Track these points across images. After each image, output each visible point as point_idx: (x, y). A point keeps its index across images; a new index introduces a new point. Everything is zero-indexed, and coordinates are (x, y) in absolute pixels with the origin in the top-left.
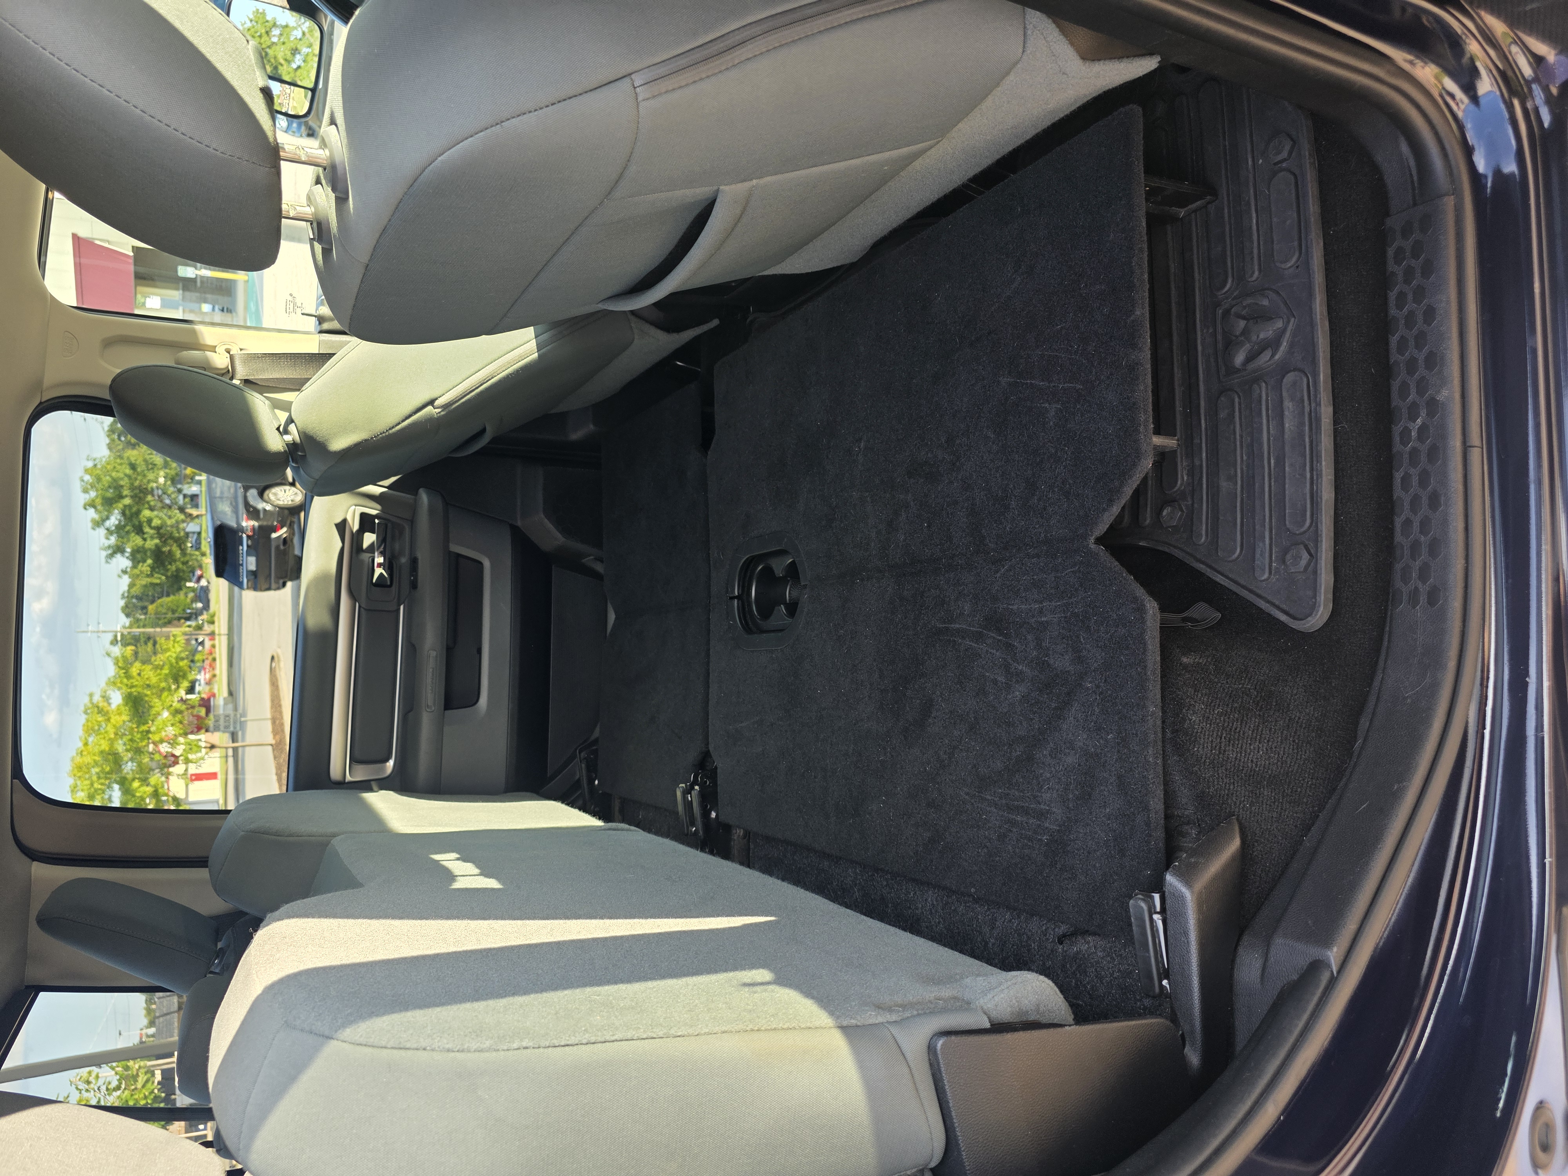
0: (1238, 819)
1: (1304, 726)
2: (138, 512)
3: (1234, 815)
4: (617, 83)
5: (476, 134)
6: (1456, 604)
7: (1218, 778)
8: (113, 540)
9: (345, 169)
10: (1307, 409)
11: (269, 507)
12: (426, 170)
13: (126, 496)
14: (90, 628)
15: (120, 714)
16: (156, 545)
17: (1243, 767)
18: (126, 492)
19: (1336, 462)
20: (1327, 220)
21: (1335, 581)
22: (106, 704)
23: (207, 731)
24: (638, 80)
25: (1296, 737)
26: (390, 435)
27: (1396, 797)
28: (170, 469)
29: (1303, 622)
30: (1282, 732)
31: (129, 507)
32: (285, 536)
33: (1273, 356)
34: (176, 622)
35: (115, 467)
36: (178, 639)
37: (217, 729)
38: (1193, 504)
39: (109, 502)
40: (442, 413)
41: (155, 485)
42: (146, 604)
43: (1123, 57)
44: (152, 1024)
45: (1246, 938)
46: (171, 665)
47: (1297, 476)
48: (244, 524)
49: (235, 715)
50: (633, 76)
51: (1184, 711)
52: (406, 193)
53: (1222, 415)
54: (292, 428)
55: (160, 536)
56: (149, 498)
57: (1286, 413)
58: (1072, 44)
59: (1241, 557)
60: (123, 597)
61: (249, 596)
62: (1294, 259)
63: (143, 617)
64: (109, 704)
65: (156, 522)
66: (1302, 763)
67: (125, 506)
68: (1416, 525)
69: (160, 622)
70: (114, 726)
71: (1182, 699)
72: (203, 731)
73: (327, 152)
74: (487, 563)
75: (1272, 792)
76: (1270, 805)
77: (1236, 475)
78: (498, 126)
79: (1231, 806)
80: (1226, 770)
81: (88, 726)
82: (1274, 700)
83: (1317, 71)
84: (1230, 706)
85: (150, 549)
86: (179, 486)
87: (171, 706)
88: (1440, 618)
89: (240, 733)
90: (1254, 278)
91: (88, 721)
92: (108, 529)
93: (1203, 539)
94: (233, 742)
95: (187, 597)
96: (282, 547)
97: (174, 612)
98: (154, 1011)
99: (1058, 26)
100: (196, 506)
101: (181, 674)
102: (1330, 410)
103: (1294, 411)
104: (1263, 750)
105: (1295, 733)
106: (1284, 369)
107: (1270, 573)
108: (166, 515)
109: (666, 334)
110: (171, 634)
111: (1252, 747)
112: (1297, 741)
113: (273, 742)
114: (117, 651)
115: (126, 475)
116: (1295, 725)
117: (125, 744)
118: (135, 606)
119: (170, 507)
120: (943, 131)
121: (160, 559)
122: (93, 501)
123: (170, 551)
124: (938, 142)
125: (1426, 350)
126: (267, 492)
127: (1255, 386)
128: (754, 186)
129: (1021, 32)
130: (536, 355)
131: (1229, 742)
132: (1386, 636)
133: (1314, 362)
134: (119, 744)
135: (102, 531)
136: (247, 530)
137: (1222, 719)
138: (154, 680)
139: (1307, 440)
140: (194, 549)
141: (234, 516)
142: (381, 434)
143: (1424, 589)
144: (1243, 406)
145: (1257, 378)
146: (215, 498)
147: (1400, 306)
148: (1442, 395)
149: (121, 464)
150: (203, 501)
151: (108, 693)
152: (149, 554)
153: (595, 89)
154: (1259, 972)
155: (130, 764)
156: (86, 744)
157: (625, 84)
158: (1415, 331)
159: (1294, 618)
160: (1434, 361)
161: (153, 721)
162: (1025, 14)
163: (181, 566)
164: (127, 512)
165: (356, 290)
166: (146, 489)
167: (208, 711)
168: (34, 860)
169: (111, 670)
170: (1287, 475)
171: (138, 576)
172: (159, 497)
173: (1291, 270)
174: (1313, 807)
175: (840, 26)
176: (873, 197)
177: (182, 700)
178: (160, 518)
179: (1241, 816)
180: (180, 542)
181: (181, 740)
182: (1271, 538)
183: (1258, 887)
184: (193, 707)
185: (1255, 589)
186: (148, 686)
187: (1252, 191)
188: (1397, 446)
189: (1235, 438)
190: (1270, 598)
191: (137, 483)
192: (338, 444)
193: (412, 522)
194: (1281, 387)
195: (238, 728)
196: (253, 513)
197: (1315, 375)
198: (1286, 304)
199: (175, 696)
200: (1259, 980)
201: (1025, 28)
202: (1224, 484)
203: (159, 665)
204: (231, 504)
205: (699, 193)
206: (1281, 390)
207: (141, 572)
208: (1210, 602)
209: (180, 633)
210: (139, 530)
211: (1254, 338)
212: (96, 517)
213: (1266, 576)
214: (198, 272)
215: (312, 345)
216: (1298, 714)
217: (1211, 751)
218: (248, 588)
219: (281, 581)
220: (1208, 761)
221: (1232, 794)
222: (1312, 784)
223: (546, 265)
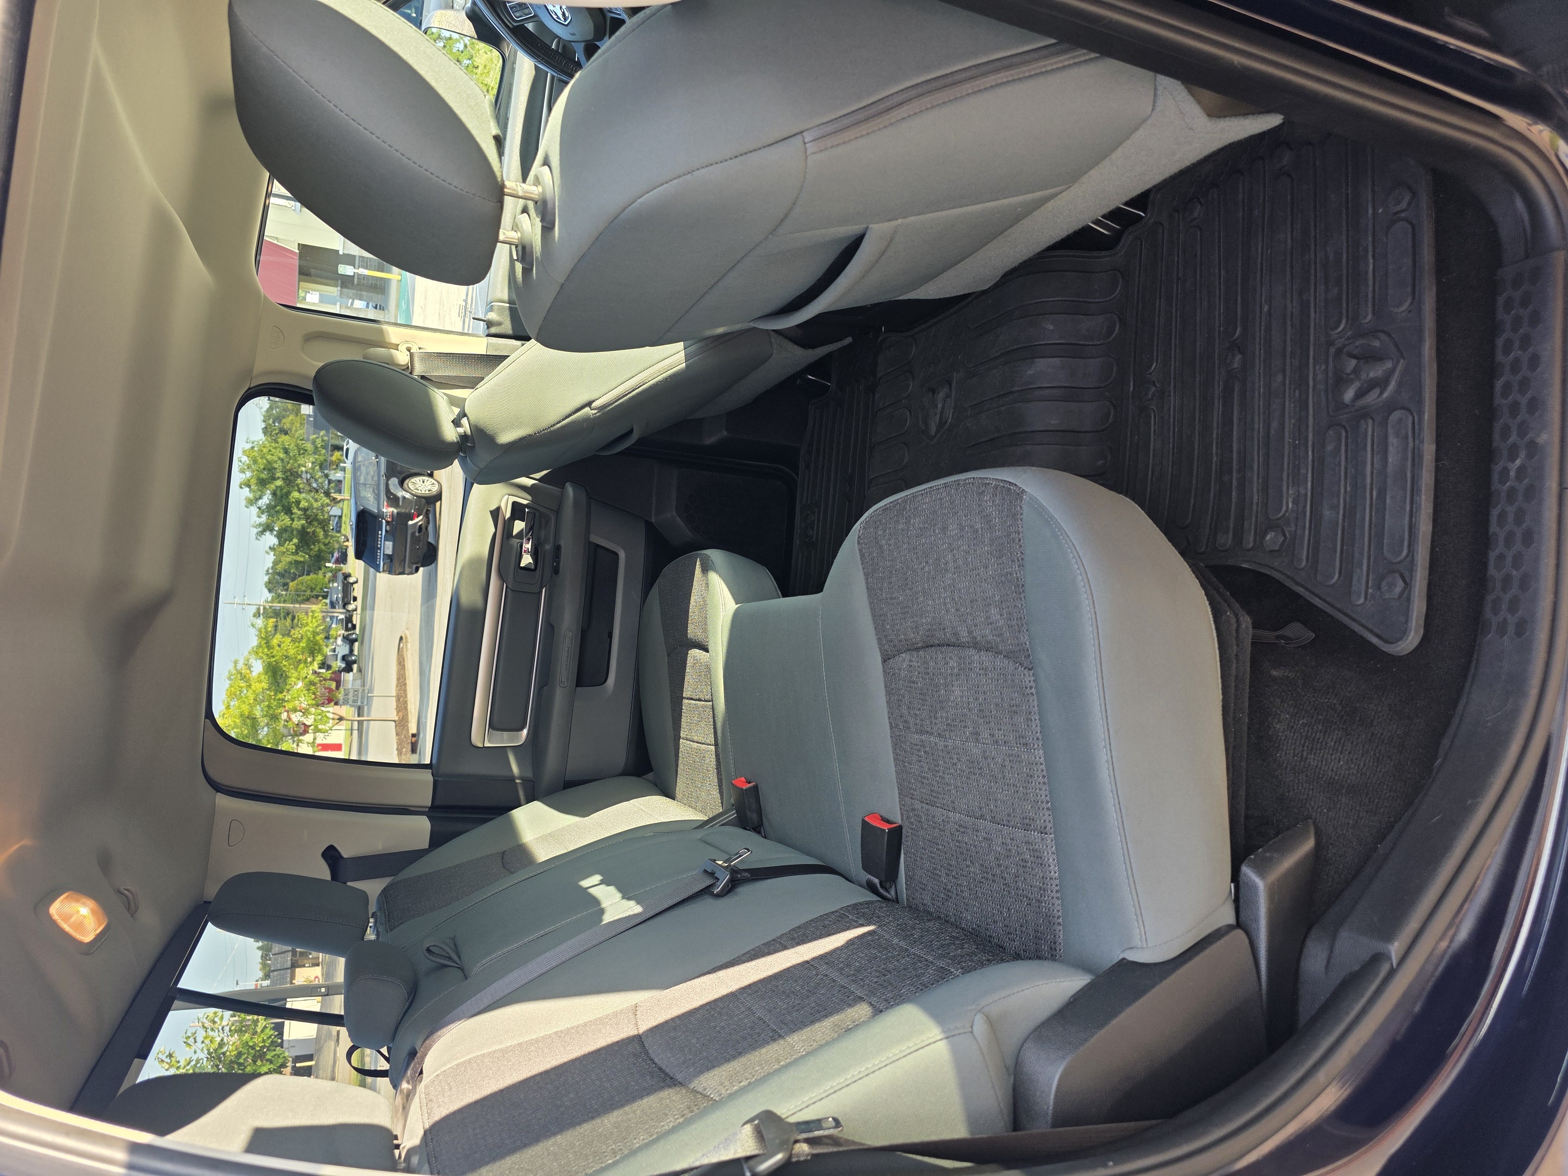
0: (1314, 823)
1: (1386, 741)
2: (288, 494)
3: (1311, 819)
4: (790, 139)
5: (671, 181)
6: (1542, 636)
7: (1298, 783)
8: (264, 518)
9: (554, 204)
10: (1411, 445)
11: (408, 496)
12: (627, 210)
13: (279, 478)
14: (236, 600)
15: (260, 681)
16: (303, 526)
17: (1323, 775)
18: (279, 475)
19: (1436, 497)
20: (1441, 268)
21: (1428, 609)
22: (248, 671)
23: (336, 704)
24: (808, 137)
25: (1377, 751)
26: (551, 432)
27: (1468, 811)
28: (320, 455)
29: (1394, 645)
30: (1364, 746)
31: (281, 488)
32: (420, 523)
33: (1381, 393)
34: (313, 600)
35: (270, 451)
36: (316, 615)
37: (346, 702)
38: (1296, 531)
39: (263, 483)
40: (598, 414)
41: (303, 469)
42: (288, 581)
43: (1248, 114)
44: (266, 976)
45: (1314, 933)
46: (309, 639)
47: (1397, 508)
48: (385, 510)
49: (364, 690)
50: (805, 134)
51: (1270, 719)
52: (606, 228)
53: (1329, 448)
54: (464, 421)
55: (307, 517)
56: (299, 481)
57: (1390, 448)
58: (1199, 102)
59: (1339, 582)
60: (267, 573)
61: (383, 579)
62: (1407, 304)
63: (284, 593)
64: (251, 672)
65: (304, 504)
66: (1381, 776)
67: (277, 487)
68: (1509, 560)
69: (299, 599)
70: (254, 691)
71: (1268, 708)
72: (332, 704)
73: (540, 189)
74: (622, 555)
75: (1349, 800)
76: (1347, 813)
77: (1338, 505)
78: (690, 175)
79: (1308, 810)
80: (1307, 776)
81: (231, 691)
82: (1359, 715)
83: (1432, 133)
84: (1315, 717)
85: (296, 528)
86: (326, 472)
87: (306, 677)
88: (1525, 648)
89: (366, 708)
90: (1368, 320)
91: (231, 686)
92: (259, 508)
93: (1304, 563)
94: (359, 716)
95: (325, 576)
96: (417, 534)
97: (312, 590)
98: (269, 965)
99: (1186, 88)
100: (339, 491)
101: (317, 647)
102: (1433, 447)
103: (1398, 447)
104: (1343, 761)
105: (1377, 747)
106: (1391, 407)
107: (1366, 598)
108: (313, 498)
109: (802, 349)
110: (309, 610)
111: (1333, 757)
112: (1377, 755)
113: (397, 718)
114: (260, 622)
115: (279, 458)
116: (1377, 741)
117: (262, 711)
118: (277, 582)
119: (317, 491)
120: (1074, 177)
121: (305, 539)
122: (249, 480)
123: (314, 532)
124: (1070, 187)
125: (1529, 395)
126: (407, 481)
127: (1363, 422)
128: (899, 225)
129: (1152, 93)
130: (684, 364)
131: (1311, 750)
132: (1474, 664)
133: (1420, 402)
134: (257, 710)
135: (254, 510)
136: (386, 516)
137: (1306, 729)
138: (292, 652)
139: (1409, 474)
140: (335, 531)
141: (376, 502)
142: (543, 430)
143: (1512, 620)
144: (1349, 441)
145: (1365, 414)
146: (359, 484)
147: (1507, 352)
148: (1542, 438)
149: (275, 448)
150: (347, 486)
151: (251, 661)
152: (295, 532)
153: (773, 144)
154: (1325, 962)
155: (266, 729)
156: (228, 707)
157: (798, 140)
158: (1519, 377)
159: (1386, 642)
160: (1535, 405)
161: (288, 690)
162: (1155, 80)
163: (323, 547)
164: (278, 492)
165: (549, 305)
166: (297, 472)
167: (338, 687)
168: (217, 791)
169: (254, 641)
170: (1387, 507)
171: (284, 553)
172: (307, 480)
173: (1403, 314)
174: (1389, 817)
175: (986, 89)
176: (1006, 233)
177: (315, 672)
178: (307, 501)
179: (1318, 820)
180: (324, 524)
181: (313, 710)
182: (1368, 566)
183: (1330, 887)
184: (325, 680)
185: (1351, 614)
186: (287, 657)
187: (1370, 239)
188: (1496, 485)
189: (1340, 470)
190: (1364, 622)
191: (288, 467)
192: (506, 437)
193: (558, 512)
194: (1387, 423)
195: (365, 703)
196: (393, 500)
197: (1421, 413)
198: (1396, 345)
199: (311, 668)
200: (1323, 970)
201: (1155, 89)
202: (1327, 513)
203: (297, 638)
204: (374, 491)
205: (851, 230)
206: (1387, 426)
207: (287, 550)
208: (1305, 623)
209: (319, 610)
210: (288, 511)
211: (1364, 376)
212: (251, 496)
213: (1362, 601)
214: (356, 271)
215: (480, 346)
216: (1381, 731)
217: (1293, 757)
218: (384, 571)
219: (414, 566)
220: (1289, 766)
221: (1311, 799)
222: (1389, 796)
223: (711, 288)
